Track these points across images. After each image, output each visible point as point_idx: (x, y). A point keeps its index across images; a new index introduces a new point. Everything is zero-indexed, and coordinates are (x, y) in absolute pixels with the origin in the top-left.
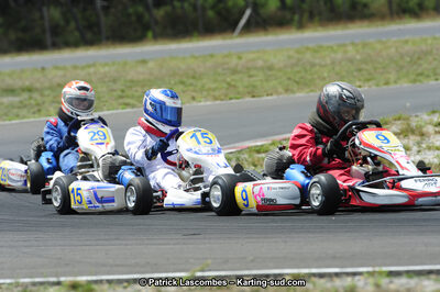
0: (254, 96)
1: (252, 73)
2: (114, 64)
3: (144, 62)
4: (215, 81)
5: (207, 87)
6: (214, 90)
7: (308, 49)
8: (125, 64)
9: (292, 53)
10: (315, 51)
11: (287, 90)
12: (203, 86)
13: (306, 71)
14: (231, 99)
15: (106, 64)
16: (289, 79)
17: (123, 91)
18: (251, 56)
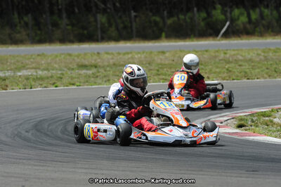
0: (248, 79)
1: (240, 63)
2: (143, 53)
3: (163, 53)
4: (217, 67)
5: (213, 70)
6: (220, 73)
7: (270, 49)
8: (151, 53)
9: (259, 52)
10: (275, 52)
11: (269, 76)
12: (211, 70)
13: (277, 64)
14: (233, 79)
15: (139, 53)
16: (267, 69)
17: (158, 71)
18: (233, 53)
